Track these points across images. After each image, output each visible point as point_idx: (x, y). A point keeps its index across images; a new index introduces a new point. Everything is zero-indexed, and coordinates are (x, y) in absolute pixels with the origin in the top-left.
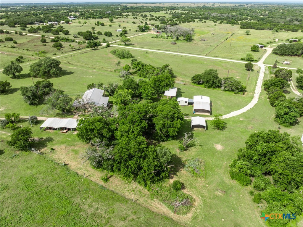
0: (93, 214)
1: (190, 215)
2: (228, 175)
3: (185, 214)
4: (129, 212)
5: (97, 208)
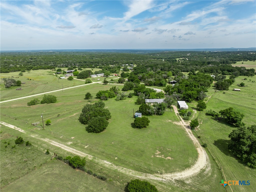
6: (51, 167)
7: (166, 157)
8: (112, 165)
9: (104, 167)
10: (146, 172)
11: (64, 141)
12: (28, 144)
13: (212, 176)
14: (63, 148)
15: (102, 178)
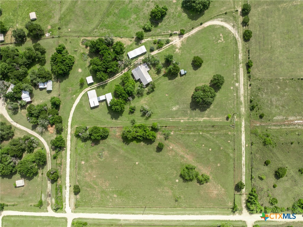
0: (103, 29)
1: (81, 40)
2: (75, 58)
3: (82, 40)
4: (95, 34)
5: (103, 31)
6: (256, 74)
7: (221, 37)
8: (240, 54)
9: (243, 55)
10: (236, 40)
11: (237, 90)
12: (251, 101)
13: (223, 17)
14: (242, 84)
15: (249, 51)
